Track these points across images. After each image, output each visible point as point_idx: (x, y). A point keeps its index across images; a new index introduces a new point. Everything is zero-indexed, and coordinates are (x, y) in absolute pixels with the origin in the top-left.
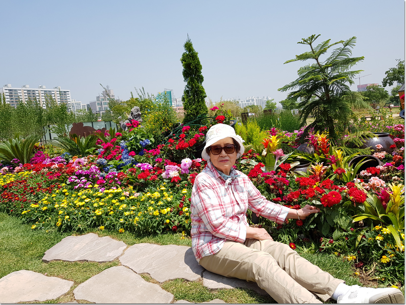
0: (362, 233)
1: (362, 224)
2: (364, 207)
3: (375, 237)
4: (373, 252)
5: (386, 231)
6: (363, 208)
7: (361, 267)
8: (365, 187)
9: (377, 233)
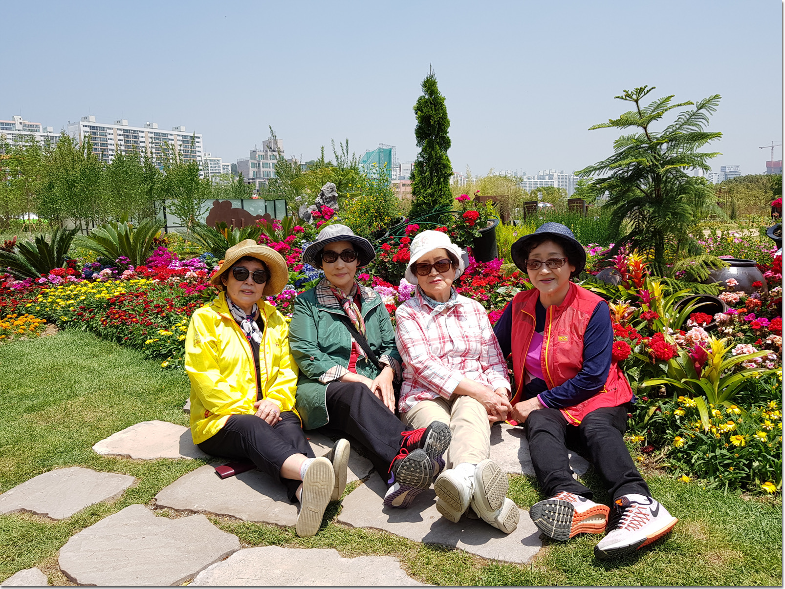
0: (657, 404)
1: (663, 393)
2: (667, 367)
3: (673, 411)
4: (667, 431)
5: (690, 402)
6: (665, 368)
7: (649, 452)
8: (678, 341)
9: (678, 405)
